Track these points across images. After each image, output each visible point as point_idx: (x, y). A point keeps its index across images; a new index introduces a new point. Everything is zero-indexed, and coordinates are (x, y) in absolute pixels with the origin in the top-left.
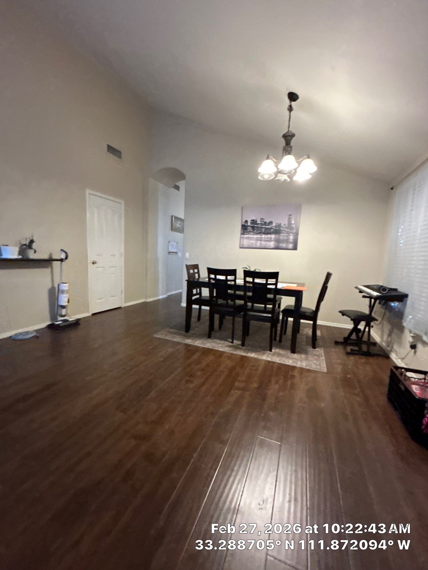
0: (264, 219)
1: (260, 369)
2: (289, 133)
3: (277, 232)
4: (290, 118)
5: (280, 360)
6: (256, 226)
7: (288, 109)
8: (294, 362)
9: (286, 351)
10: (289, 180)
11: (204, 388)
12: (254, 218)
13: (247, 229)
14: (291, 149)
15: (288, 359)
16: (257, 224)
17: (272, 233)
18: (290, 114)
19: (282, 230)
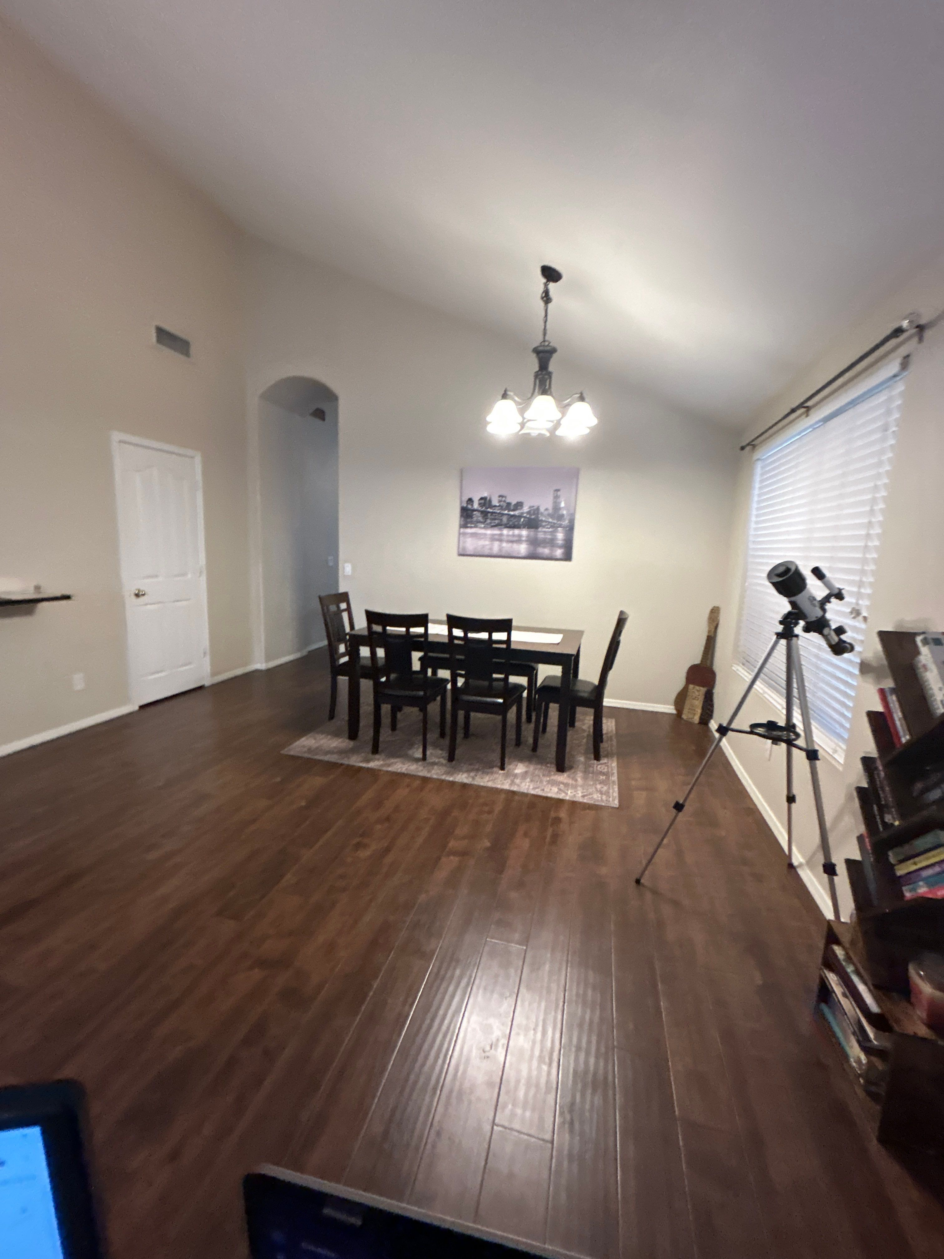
0: (505, 497)
1: (498, 808)
2: (544, 346)
3: (532, 523)
4: (546, 316)
5: (534, 789)
6: (489, 510)
7: (542, 298)
8: (560, 790)
9: (548, 767)
10: (548, 434)
11: (390, 858)
12: (485, 495)
13: (473, 516)
14: (550, 377)
15: (550, 786)
16: (491, 506)
17: (522, 525)
18: (545, 308)
19: (542, 521)
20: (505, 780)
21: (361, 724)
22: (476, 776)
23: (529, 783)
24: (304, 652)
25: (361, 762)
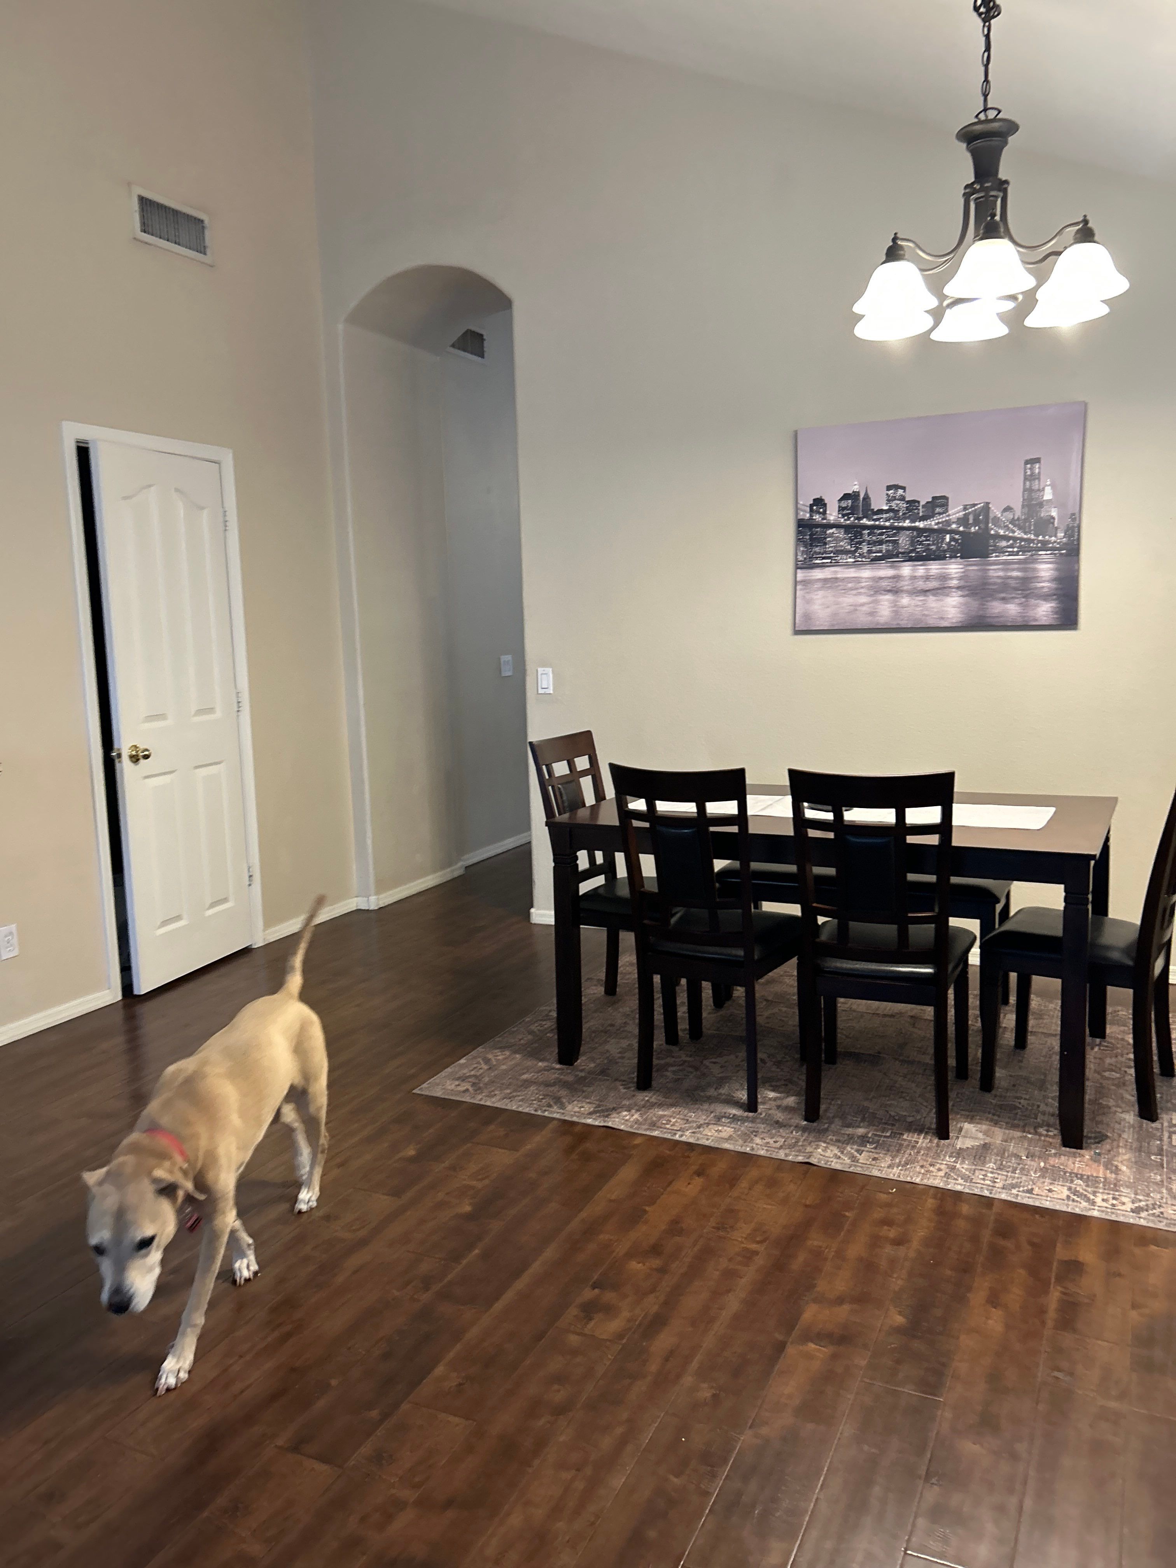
0: (904, 488)
1: (920, 1231)
2: (985, 120)
3: (973, 545)
4: (988, 48)
5: (1007, 1187)
6: (865, 521)
7: (976, 9)
8: (1076, 1192)
9: (1040, 1135)
10: (1005, 332)
11: (664, 1341)
12: (854, 489)
13: (825, 538)
14: (1005, 191)
15: (1047, 1181)
16: (869, 512)
17: (945, 551)
18: (986, 29)
19: (998, 537)
20: (931, 1165)
21: (585, 1027)
22: (860, 1152)
23: (992, 1173)
24: (456, 870)
25: (591, 1113)
